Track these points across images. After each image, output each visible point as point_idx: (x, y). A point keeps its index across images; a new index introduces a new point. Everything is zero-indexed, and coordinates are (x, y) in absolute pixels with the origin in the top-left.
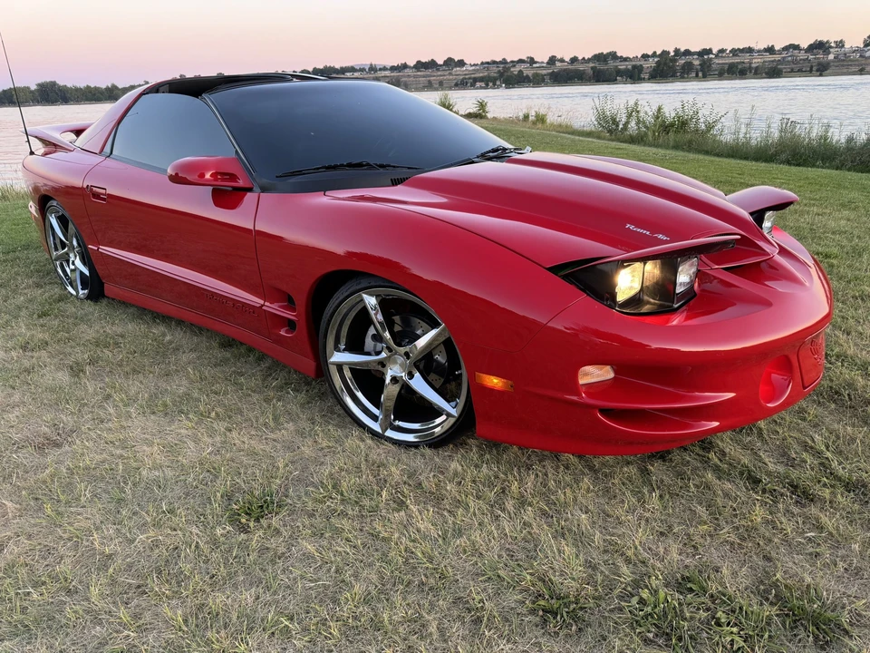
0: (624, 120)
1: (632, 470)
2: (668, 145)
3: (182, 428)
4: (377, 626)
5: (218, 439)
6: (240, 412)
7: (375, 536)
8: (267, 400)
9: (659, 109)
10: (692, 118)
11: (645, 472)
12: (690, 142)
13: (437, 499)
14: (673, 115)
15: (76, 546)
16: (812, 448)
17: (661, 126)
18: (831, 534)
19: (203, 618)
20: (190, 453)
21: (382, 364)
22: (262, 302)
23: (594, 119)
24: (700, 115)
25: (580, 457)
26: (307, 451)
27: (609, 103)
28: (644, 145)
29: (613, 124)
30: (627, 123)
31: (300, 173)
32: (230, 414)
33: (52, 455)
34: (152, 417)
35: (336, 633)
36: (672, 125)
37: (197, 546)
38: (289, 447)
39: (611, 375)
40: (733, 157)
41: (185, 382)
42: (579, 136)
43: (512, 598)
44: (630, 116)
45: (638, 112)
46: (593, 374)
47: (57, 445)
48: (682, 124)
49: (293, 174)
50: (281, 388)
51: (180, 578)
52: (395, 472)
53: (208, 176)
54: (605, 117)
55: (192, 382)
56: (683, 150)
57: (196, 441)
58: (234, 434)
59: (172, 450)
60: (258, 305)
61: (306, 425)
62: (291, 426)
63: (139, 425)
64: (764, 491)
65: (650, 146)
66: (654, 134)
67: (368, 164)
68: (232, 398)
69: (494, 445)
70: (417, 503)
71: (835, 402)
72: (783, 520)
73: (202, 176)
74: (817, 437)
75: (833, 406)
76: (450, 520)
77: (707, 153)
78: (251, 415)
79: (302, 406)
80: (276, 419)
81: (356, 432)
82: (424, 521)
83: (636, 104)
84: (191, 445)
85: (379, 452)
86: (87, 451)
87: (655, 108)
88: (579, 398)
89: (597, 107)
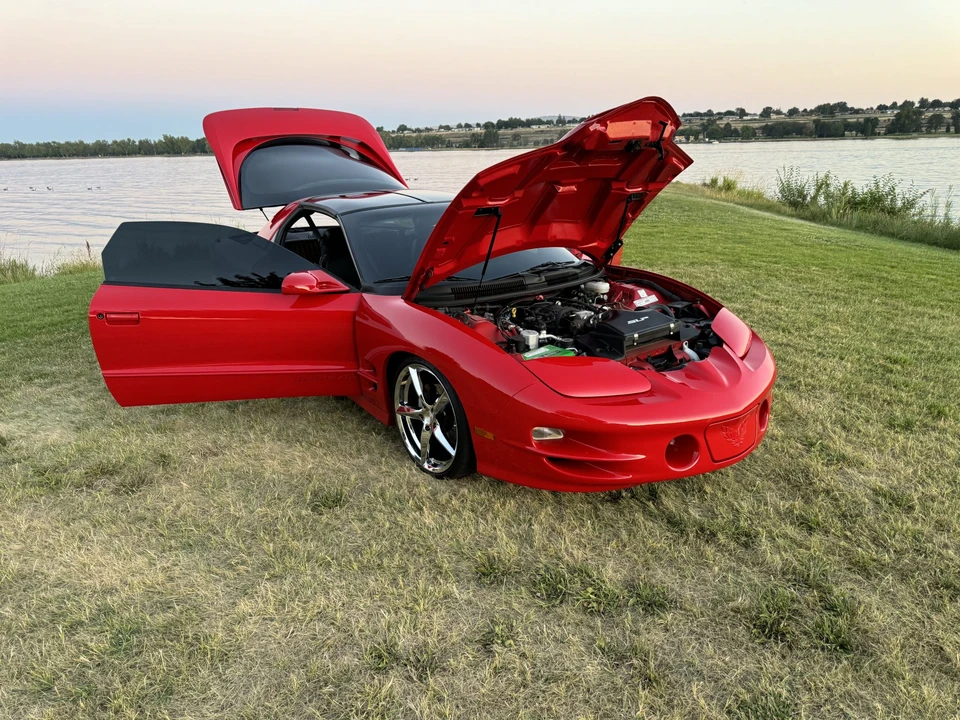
0: (812, 192)
1: (586, 507)
2: (851, 224)
3: (297, 451)
4: (380, 566)
5: (317, 460)
6: (336, 444)
7: (396, 523)
8: (356, 438)
9: (846, 185)
10: (888, 194)
11: (596, 508)
12: (876, 223)
13: (442, 508)
14: (866, 190)
15: (220, 511)
17: (849, 202)
19: (285, 551)
20: (297, 467)
23: (777, 191)
24: (897, 191)
25: (554, 493)
26: (372, 473)
27: (794, 174)
28: (824, 224)
29: (799, 196)
30: (814, 198)
31: (390, 281)
32: (329, 445)
33: (211, 460)
34: (279, 443)
35: (356, 567)
36: (863, 202)
37: (290, 518)
38: (362, 469)
39: (561, 436)
41: (305, 422)
42: (758, 209)
43: (464, 565)
44: (818, 191)
45: (828, 185)
46: (550, 434)
47: (216, 455)
48: (874, 201)
49: (385, 281)
50: (368, 432)
51: (276, 533)
52: (424, 491)
54: (790, 190)
55: (309, 422)
56: (866, 231)
57: (303, 459)
58: (329, 458)
59: (286, 463)
61: (377, 456)
62: (366, 457)
63: (268, 446)
65: (832, 224)
66: (838, 212)
68: (332, 436)
69: (498, 481)
70: (431, 509)
76: (447, 520)
78: (343, 447)
79: (380, 444)
80: (358, 450)
81: (408, 463)
82: (429, 518)
83: (827, 176)
84: (299, 461)
85: (420, 478)
86: (233, 459)
87: (842, 184)
88: (534, 448)
89: (782, 178)
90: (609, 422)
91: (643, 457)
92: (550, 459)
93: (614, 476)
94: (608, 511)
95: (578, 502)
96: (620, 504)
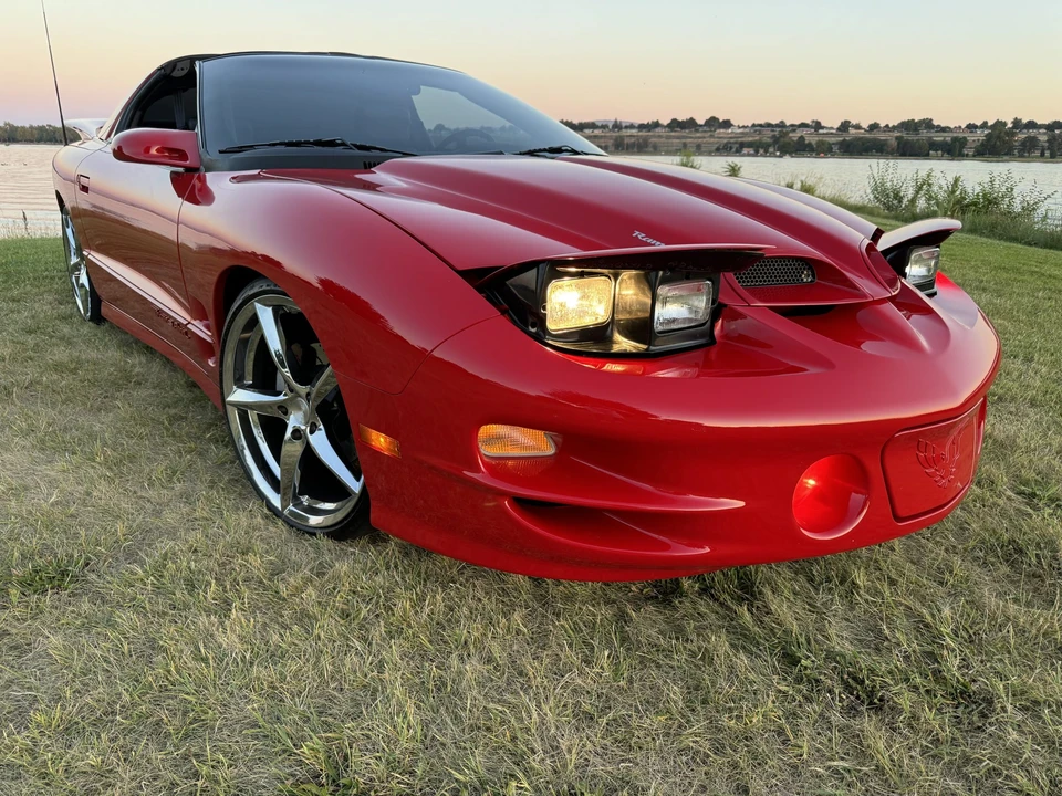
0: (911, 194)
9: (956, 180)
10: (1004, 196)
11: (622, 617)
12: (994, 225)
14: (978, 190)
16: (927, 626)
17: (958, 203)
18: (879, 769)
21: (284, 408)
22: (189, 319)
23: (869, 191)
24: (1015, 193)
27: (891, 171)
29: (895, 198)
30: (913, 201)
36: (974, 203)
39: (550, 450)
40: (1051, 248)
44: (919, 189)
46: (517, 443)
48: (988, 202)
49: (242, 150)
53: (153, 151)
54: (884, 190)
56: (982, 234)
60: (185, 322)
64: (799, 680)
67: (343, 144)
71: (1012, 564)
72: (807, 730)
73: (147, 150)
74: (947, 611)
75: (1005, 569)
77: (1015, 240)
83: (929, 175)
87: (951, 180)
88: (481, 477)
89: (876, 175)
90: (663, 417)
91: (741, 504)
92: (519, 502)
93: (667, 547)
94: (647, 623)
95: (586, 602)
96: (675, 609)
